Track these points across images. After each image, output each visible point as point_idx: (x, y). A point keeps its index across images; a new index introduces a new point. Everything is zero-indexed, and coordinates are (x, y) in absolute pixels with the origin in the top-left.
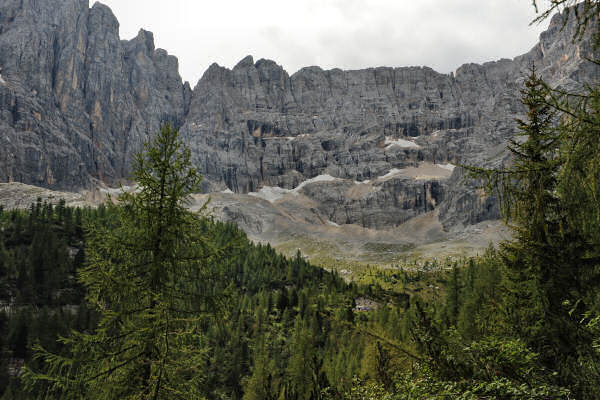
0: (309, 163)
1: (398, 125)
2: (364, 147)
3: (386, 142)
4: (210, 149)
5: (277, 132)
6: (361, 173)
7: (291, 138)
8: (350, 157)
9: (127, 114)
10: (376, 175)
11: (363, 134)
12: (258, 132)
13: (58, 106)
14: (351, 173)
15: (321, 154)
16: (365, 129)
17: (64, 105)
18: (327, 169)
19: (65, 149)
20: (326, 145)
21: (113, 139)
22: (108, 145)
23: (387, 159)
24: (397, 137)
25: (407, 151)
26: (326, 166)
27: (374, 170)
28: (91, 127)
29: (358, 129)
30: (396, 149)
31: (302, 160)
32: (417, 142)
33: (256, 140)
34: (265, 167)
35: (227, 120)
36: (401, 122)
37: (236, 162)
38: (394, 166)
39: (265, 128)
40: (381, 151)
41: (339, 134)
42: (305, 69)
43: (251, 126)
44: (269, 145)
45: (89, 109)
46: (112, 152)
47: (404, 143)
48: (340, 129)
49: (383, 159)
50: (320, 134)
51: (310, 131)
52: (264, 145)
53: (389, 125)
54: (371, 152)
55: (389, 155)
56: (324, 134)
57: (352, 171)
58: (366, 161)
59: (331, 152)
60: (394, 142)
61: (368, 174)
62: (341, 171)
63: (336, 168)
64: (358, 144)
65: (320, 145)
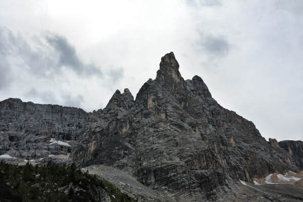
1: (60, 133)
2: (35, 141)
3: (51, 141)
6: (30, 155)
8: (25, 146)
10: (39, 157)
11: (37, 135)
14: (23, 155)
15: (7, 143)
16: (40, 132)
18: (8, 152)
20: (11, 138)
23: (49, 149)
24: (58, 139)
25: (62, 147)
26: (8, 150)
27: (38, 155)
29: (35, 132)
30: (56, 145)
32: (69, 143)
36: (62, 132)
38: (52, 153)
40: (46, 144)
41: (22, 133)
42: (11, 99)
47: (61, 143)
48: (23, 131)
49: (46, 149)
50: (9, 132)
51: (4, 130)
53: (55, 133)
54: (39, 144)
55: (51, 147)
56: (12, 132)
57: (25, 154)
58: (36, 149)
59: (14, 143)
60: (56, 142)
61: (34, 157)
62: (17, 153)
63: (14, 151)
64: (32, 140)
65: (8, 138)
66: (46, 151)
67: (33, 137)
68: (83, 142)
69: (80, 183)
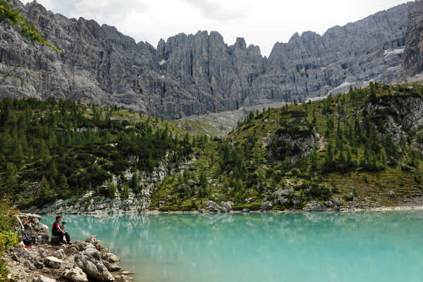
0: (334, 79)
1: (393, 42)
2: (368, 60)
3: (385, 53)
4: (274, 85)
5: (315, 67)
6: (368, 76)
7: (323, 68)
8: (360, 68)
9: (229, 79)
10: (377, 74)
11: (368, 53)
12: (303, 70)
13: (194, 83)
14: (361, 77)
15: (341, 72)
16: (369, 50)
17: (197, 82)
18: (346, 80)
19: (191, 101)
20: (344, 66)
21: (222, 92)
22: (220, 96)
23: (385, 63)
24: (393, 48)
26: (345, 78)
27: (376, 72)
28: (212, 89)
29: (365, 51)
30: (392, 55)
31: (331, 78)
33: (302, 75)
34: (309, 88)
35: (284, 68)
36: (396, 38)
37: (289, 89)
38: (390, 66)
39: (307, 67)
40: (381, 59)
41: (352, 57)
42: (329, 29)
43: (298, 68)
44: (310, 76)
45: (210, 81)
46: (222, 98)
47: (397, 51)
48: (353, 54)
49: (382, 64)
50: (340, 61)
51: (334, 61)
52: (307, 76)
53: (387, 43)
54: (374, 61)
55: (386, 60)
56: (343, 60)
57: (362, 76)
58: (371, 68)
59: (347, 69)
60: (391, 52)
61: (372, 75)
62: (354, 78)
63: (351, 77)
64: (365, 60)
65: (340, 67)
66: (382, 66)
67: (364, 57)
68: (411, 45)
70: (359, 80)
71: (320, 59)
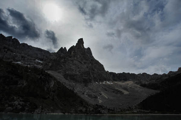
1: (40, 58)
5: (12, 51)
7: (14, 54)
8: (27, 60)
12: (6, 50)
15: (20, 58)
16: (33, 57)
20: (22, 57)
23: (35, 63)
25: (40, 63)
26: (20, 61)
27: (31, 64)
29: (31, 56)
31: (15, 58)
32: (42, 62)
34: (4, 57)
39: (9, 50)
40: (34, 61)
41: (26, 56)
42: (24, 43)
43: (5, 48)
44: (8, 53)
47: (39, 61)
51: (20, 54)
52: (6, 52)
53: (38, 58)
54: (32, 61)
56: (23, 55)
57: (26, 63)
58: (30, 62)
59: (23, 59)
60: (37, 61)
61: (29, 64)
62: (24, 62)
63: (23, 61)
64: (30, 59)
65: (21, 56)
69: (44, 75)
70: (25, 63)
71: (15, 50)
